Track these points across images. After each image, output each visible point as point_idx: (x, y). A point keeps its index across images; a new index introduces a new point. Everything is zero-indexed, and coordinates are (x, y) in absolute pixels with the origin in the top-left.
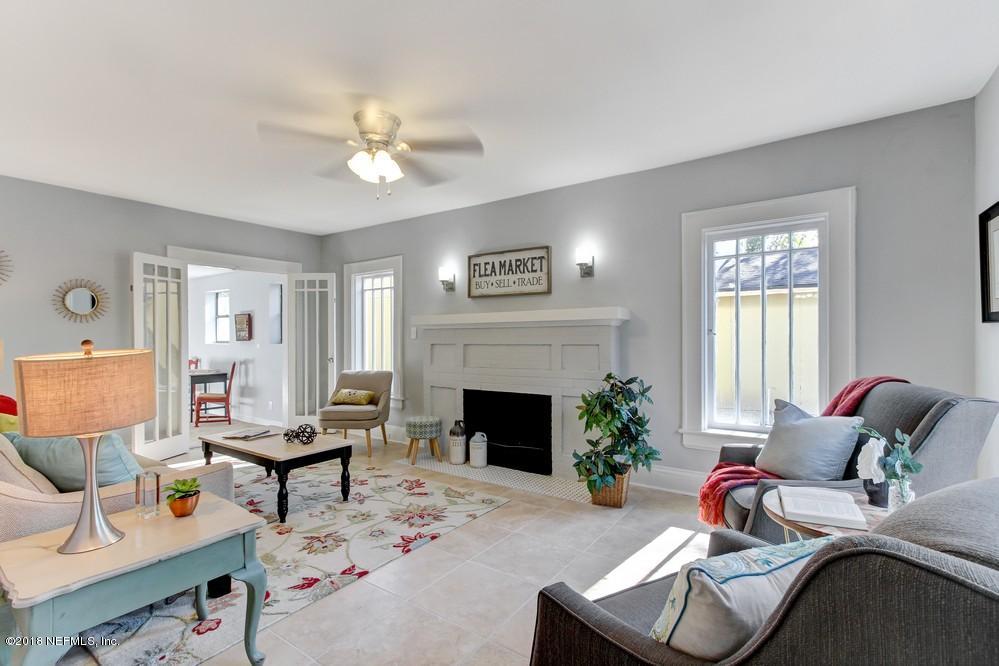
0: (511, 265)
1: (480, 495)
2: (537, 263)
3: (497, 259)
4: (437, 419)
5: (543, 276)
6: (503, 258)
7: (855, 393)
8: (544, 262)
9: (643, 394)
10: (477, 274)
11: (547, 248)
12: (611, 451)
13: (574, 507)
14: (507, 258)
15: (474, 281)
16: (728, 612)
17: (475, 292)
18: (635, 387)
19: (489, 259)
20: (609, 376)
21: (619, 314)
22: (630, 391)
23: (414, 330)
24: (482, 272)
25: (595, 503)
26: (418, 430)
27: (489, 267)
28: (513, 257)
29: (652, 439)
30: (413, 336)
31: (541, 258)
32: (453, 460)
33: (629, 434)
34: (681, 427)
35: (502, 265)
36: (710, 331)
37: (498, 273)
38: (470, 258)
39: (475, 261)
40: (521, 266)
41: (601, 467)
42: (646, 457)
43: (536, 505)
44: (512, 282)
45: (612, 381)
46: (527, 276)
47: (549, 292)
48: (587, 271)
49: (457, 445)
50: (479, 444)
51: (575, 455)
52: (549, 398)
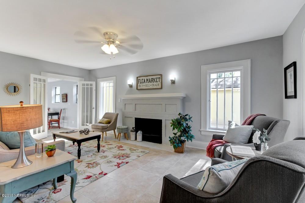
0: (150, 80)
1: (140, 150)
2: (158, 79)
3: (145, 78)
4: (127, 127)
5: (160, 83)
6: (147, 78)
7: (251, 119)
8: (160, 79)
9: (190, 119)
10: (139, 82)
11: (161, 75)
12: (180, 136)
13: (169, 153)
14: (149, 78)
15: (138, 84)
16: (220, 180)
17: (139, 88)
18: (187, 117)
19: (143, 78)
20: (180, 114)
21: (182, 95)
22: (186, 118)
23: (119, 99)
24: (141, 82)
25: (175, 152)
26: (121, 130)
27: (143, 80)
28: (151, 77)
29: (192, 132)
30: (119, 101)
31: (159, 78)
32: (132, 139)
33: (186, 131)
34: (201, 129)
35: (147, 80)
36: (209, 101)
37: (146, 82)
38: (137, 78)
39: (139, 78)
40: (153, 80)
41: (177, 141)
42: (191, 137)
43: (158, 153)
44: (150, 85)
45: (181, 115)
46: (155, 83)
47: (162, 88)
48: (173, 82)
49: (133, 135)
50: (140, 134)
51: (170, 138)
52: (161, 120)
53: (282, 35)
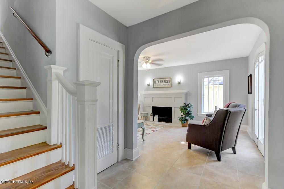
0: (163, 81)
2: (168, 81)
3: (160, 80)
4: (147, 113)
5: (170, 84)
6: (161, 80)
7: (227, 105)
8: (170, 81)
9: (191, 106)
10: (155, 83)
11: (171, 78)
12: (185, 117)
13: (178, 127)
14: (162, 80)
15: (154, 84)
17: (154, 87)
18: (190, 105)
19: (158, 80)
20: (184, 103)
21: (185, 91)
22: (189, 106)
23: (140, 94)
24: (156, 82)
25: (182, 126)
26: (144, 115)
27: (158, 82)
28: (163, 80)
29: (193, 114)
30: (140, 96)
31: (169, 80)
32: (151, 121)
33: (189, 114)
34: (198, 112)
35: (161, 81)
36: (203, 95)
37: (160, 82)
38: (153, 79)
39: (154, 80)
40: (165, 81)
41: (184, 119)
42: (192, 117)
43: (171, 127)
44: (163, 85)
45: (185, 104)
46: (166, 83)
47: (171, 87)
48: (179, 83)
49: (151, 118)
50: (156, 117)
51: (179, 118)
52: (171, 108)
53: (248, 57)
